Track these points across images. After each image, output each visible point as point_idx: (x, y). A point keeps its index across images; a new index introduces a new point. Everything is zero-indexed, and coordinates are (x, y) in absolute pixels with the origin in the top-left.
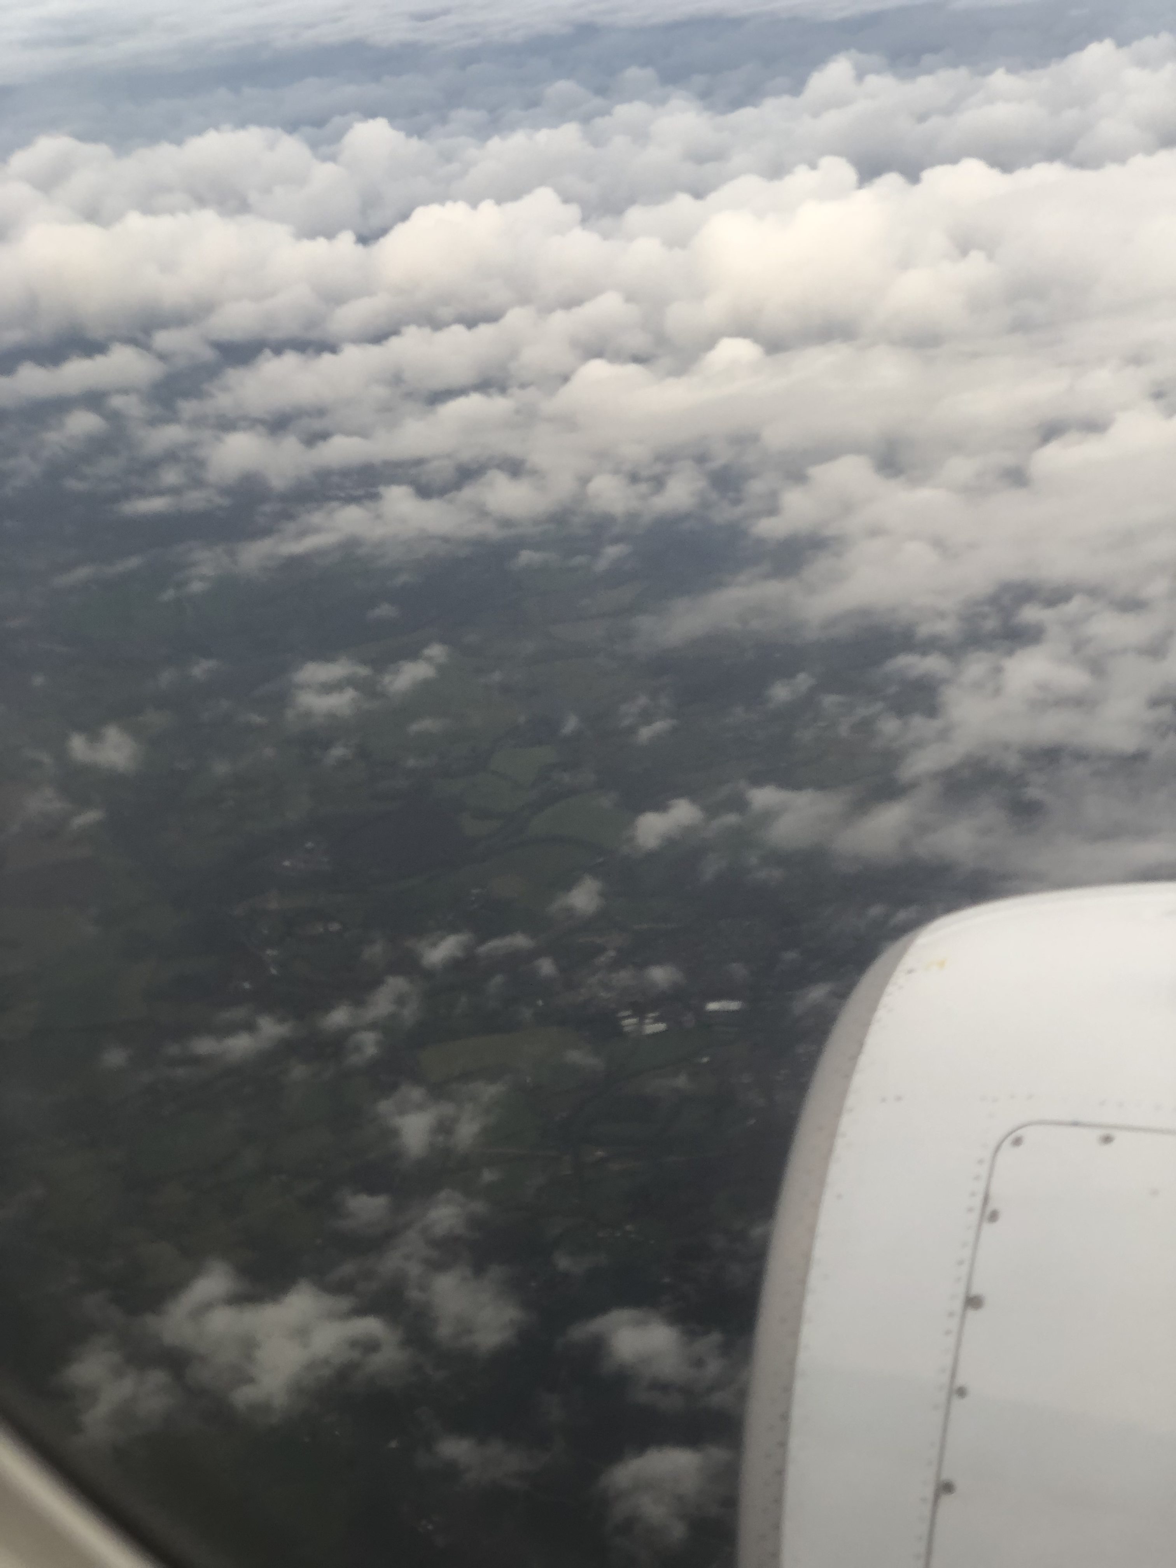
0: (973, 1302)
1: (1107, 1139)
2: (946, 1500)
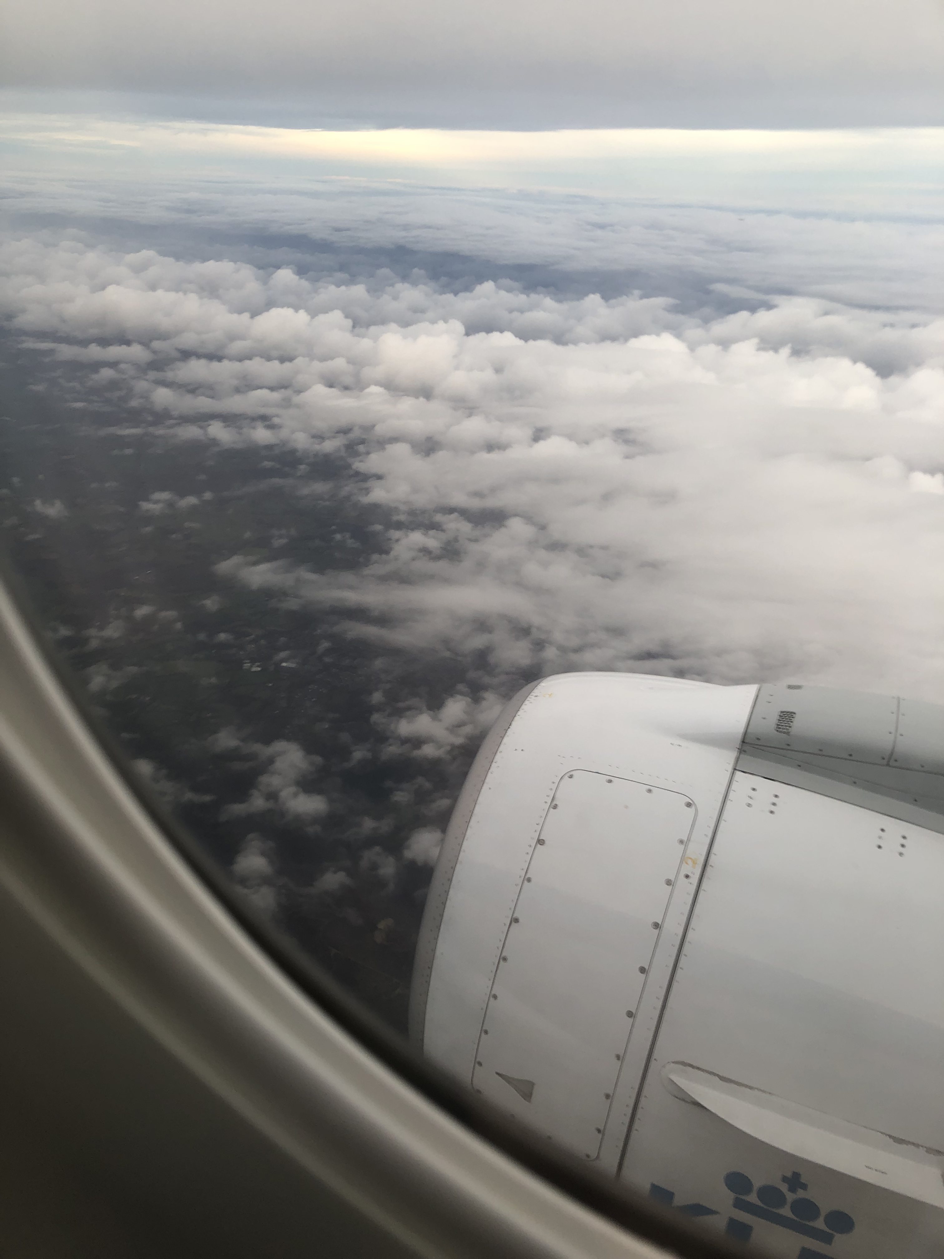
0: (541, 842)
1: (610, 781)
2: (514, 925)
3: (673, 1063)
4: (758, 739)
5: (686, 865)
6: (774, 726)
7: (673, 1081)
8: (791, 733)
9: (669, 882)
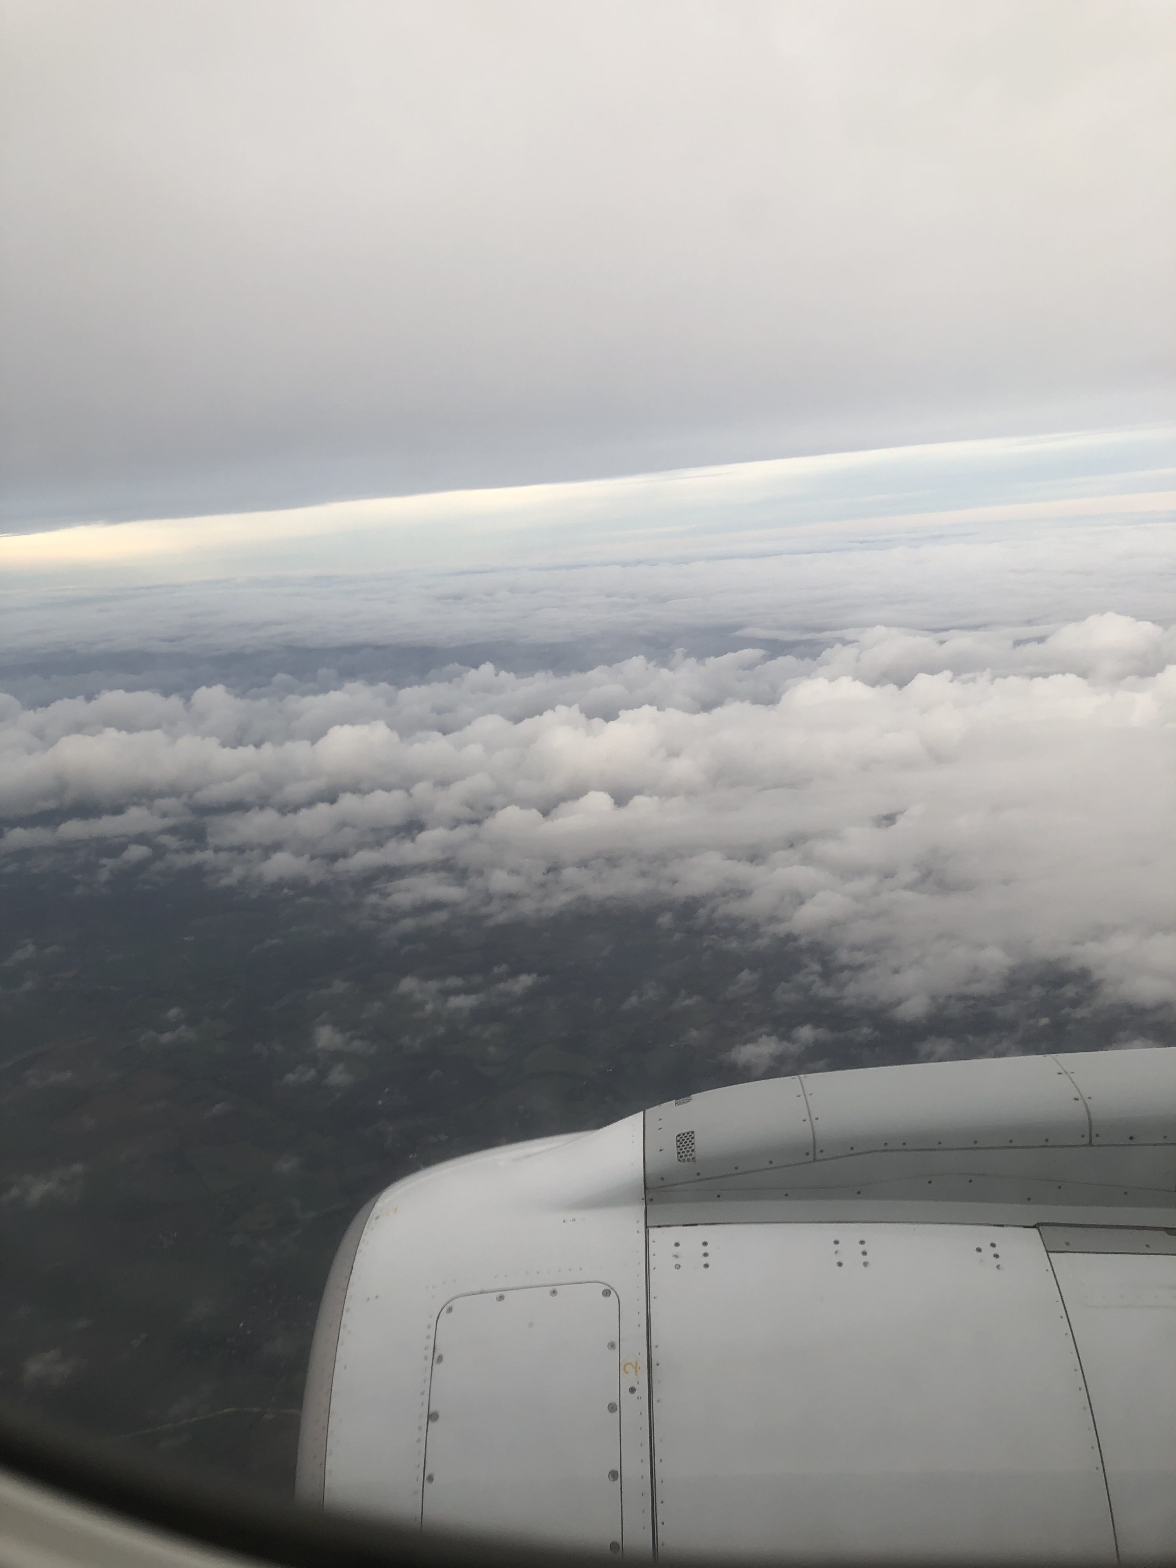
0: (432, 1417)
1: (501, 1298)
4: (662, 1179)
5: (626, 1374)
6: (675, 1155)
8: (697, 1158)
9: (612, 1407)
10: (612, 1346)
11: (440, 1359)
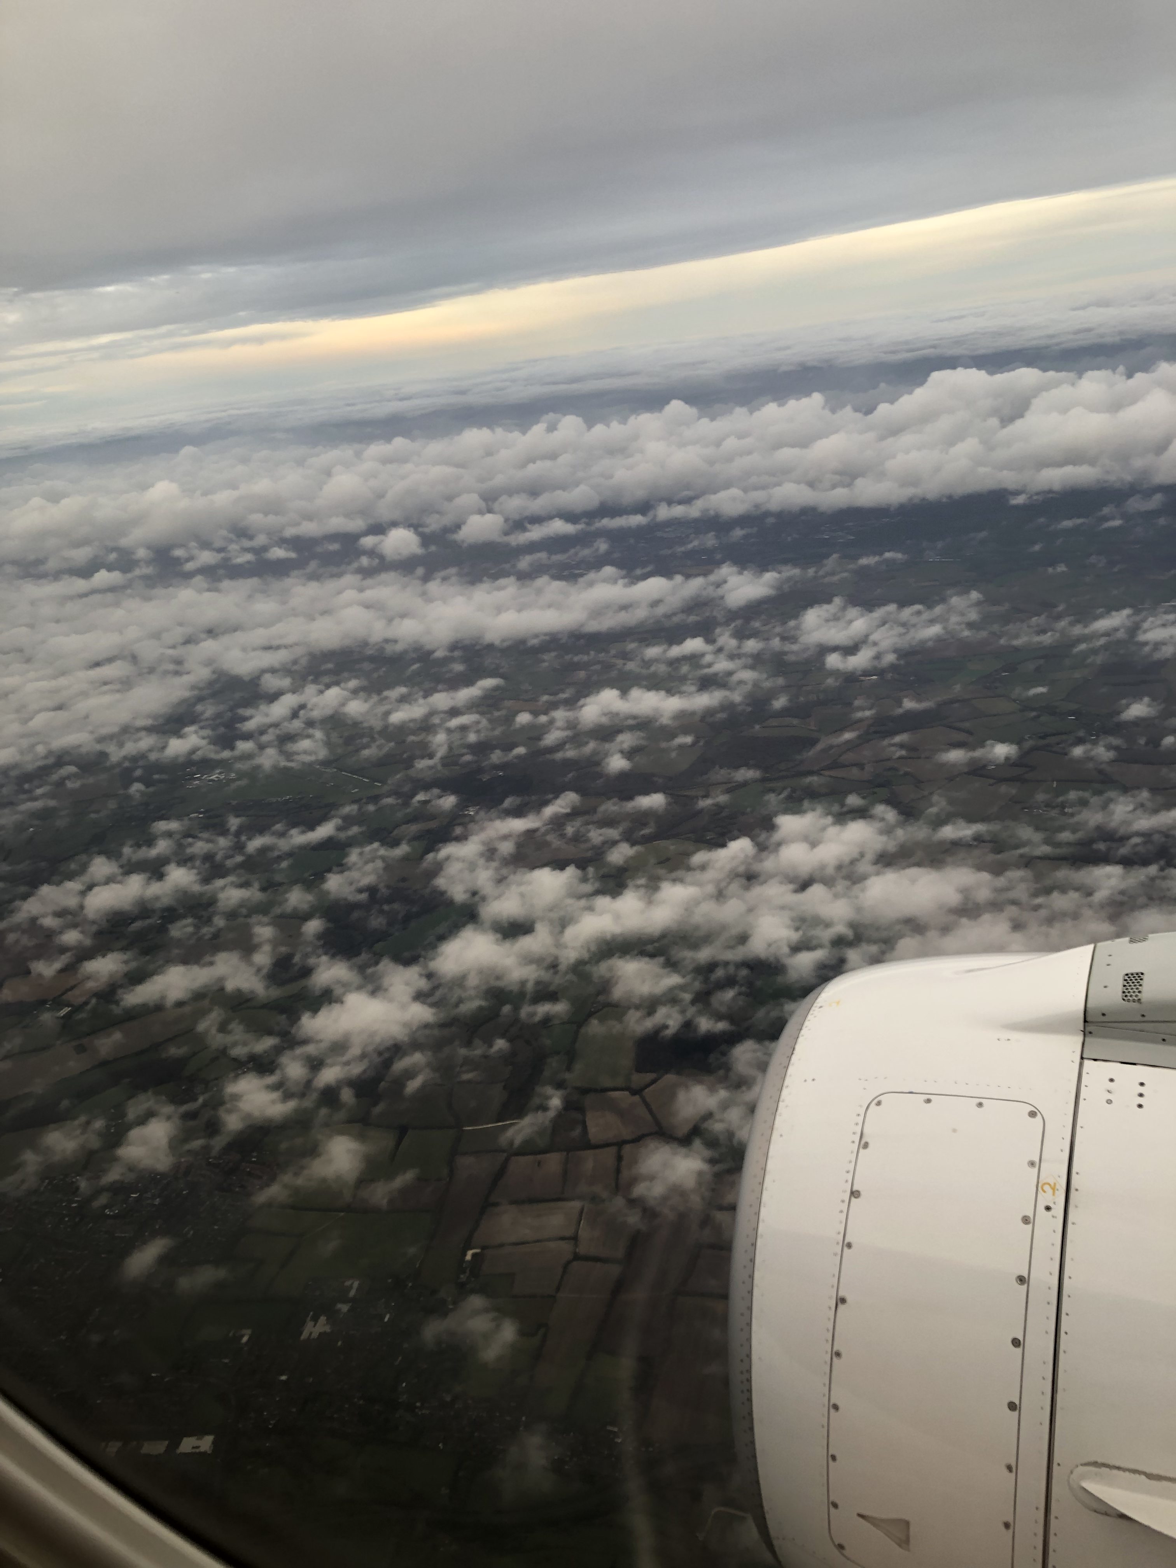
0: (855, 1194)
1: (928, 1101)
2: (841, 1307)
3: (1082, 1465)
4: (1104, 1015)
5: (1043, 1193)
6: (1120, 994)
7: (1085, 1489)
8: (1142, 1001)
9: (1026, 1220)
10: (1032, 1164)
11: (866, 1145)
